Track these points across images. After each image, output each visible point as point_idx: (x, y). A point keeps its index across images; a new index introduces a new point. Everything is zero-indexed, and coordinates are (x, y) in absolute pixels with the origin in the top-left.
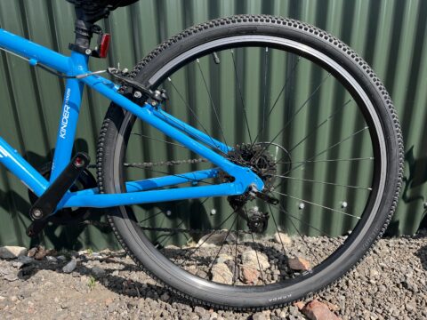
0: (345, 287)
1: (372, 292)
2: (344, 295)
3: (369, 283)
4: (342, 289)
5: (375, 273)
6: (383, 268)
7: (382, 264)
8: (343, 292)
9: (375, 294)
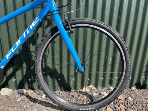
0: (136, 105)
1: (144, 106)
2: (136, 107)
3: (143, 103)
4: (135, 105)
5: (144, 100)
6: (146, 99)
7: (146, 97)
8: (136, 106)
9: (146, 107)
